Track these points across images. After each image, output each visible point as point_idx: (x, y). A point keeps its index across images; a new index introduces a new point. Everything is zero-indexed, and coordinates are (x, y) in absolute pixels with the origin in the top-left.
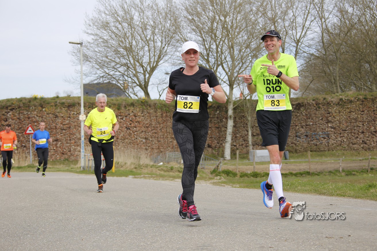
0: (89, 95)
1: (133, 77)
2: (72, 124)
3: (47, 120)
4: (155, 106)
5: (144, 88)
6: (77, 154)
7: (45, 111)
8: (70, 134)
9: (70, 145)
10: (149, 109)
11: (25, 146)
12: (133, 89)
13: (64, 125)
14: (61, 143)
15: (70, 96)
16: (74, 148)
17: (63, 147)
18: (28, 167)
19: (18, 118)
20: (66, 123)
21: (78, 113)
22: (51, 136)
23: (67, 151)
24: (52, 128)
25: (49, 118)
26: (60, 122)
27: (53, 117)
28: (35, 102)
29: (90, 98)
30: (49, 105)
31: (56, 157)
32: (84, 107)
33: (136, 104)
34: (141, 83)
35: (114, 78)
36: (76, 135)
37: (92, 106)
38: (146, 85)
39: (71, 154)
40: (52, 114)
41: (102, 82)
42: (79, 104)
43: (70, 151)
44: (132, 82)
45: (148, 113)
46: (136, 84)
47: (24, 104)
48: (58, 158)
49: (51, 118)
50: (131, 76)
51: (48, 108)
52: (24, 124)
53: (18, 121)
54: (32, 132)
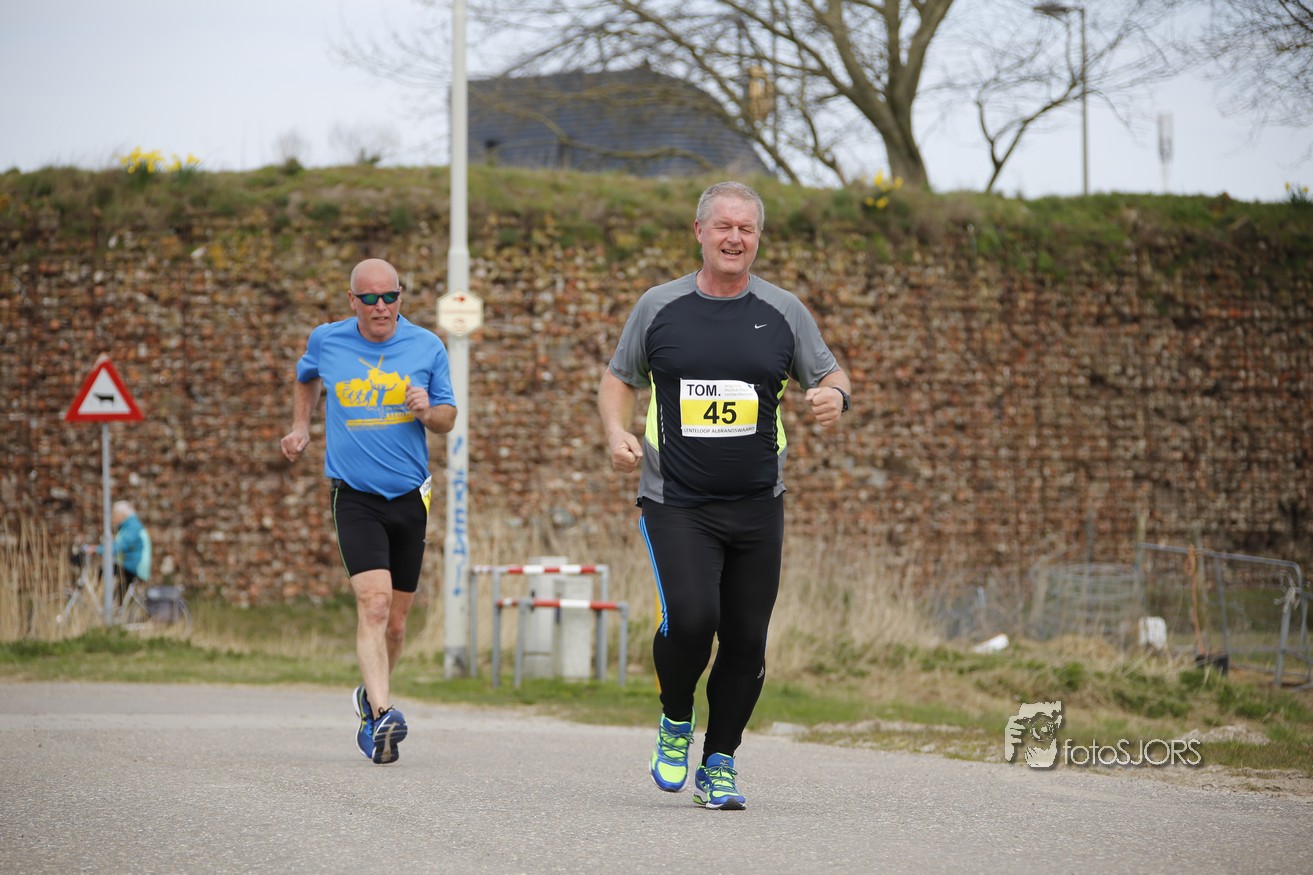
0: (507, 157)
1: (813, 33)
3: (217, 325)
4: (957, 237)
5: (886, 114)
7: (208, 261)
10: (917, 257)
11: (67, 505)
12: (807, 118)
14: (309, 489)
15: (375, 160)
18: (90, 650)
19: (28, 313)
21: (425, 284)
22: (245, 433)
24: (250, 385)
25: (231, 312)
27: (262, 305)
28: (139, 204)
29: (509, 181)
30: (235, 223)
31: (278, 582)
32: (472, 238)
33: (826, 226)
34: (869, 74)
35: (677, 39)
37: (521, 232)
38: (900, 91)
40: (256, 285)
41: (598, 68)
42: (439, 221)
44: (803, 68)
45: (913, 287)
46: (833, 81)
47: (62, 210)
48: (289, 591)
49: (247, 315)
50: (798, 24)
51: (225, 245)
52: (63, 352)
53: (24, 333)
54: (120, 406)
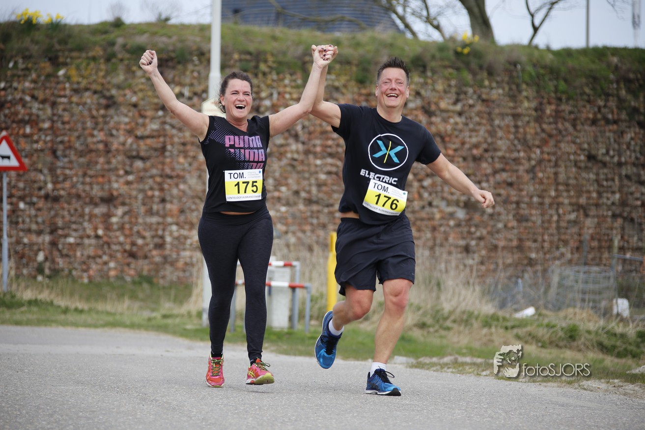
0: (245, 19)
2: (172, 137)
3: (72, 115)
4: (511, 71)
6: (188, 260)
7: (68, 78)
8: (161, 176)
9: (160, 220)
10: (486, 83)
13: (142, 138)
14: (125, 214)
15: (167, 19)
16: (176, 234)
17: (135, 229)
20: (147, 133)
21: (195, 94)
22: (88, 180)
23: (147, 245)
24: (91, 151)
25: (81, 108)
26: (123, 126)
27: (99, 104)
29: (246, 34)
30: (84, 55)
31: (105, 268)
32: (224, 67)
33: (433, 64)
36: (185, 182)
37: (253, 64)
39: (165, 258)
40: (95, 92)
42: (204, 56)
43: (160, 246)
45: (484, 101)
48: (112, 273)
49: (90, 110)
51: (78, 68)
54: (14, 162)
